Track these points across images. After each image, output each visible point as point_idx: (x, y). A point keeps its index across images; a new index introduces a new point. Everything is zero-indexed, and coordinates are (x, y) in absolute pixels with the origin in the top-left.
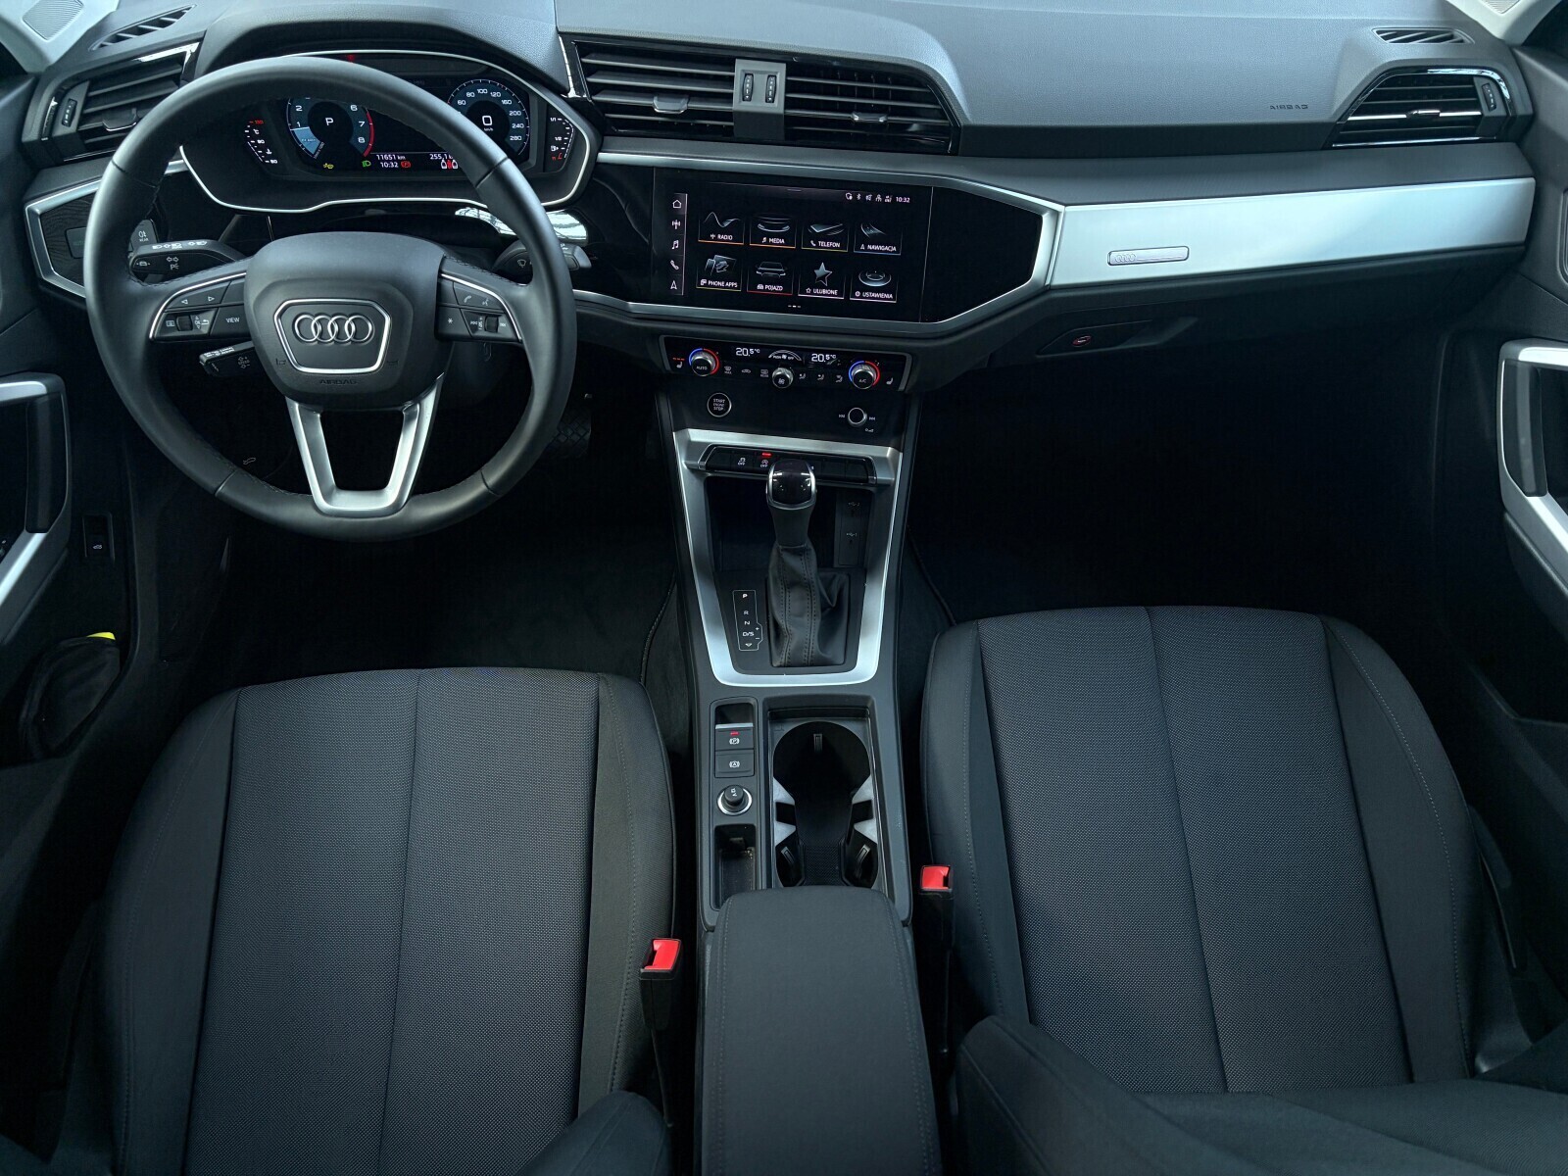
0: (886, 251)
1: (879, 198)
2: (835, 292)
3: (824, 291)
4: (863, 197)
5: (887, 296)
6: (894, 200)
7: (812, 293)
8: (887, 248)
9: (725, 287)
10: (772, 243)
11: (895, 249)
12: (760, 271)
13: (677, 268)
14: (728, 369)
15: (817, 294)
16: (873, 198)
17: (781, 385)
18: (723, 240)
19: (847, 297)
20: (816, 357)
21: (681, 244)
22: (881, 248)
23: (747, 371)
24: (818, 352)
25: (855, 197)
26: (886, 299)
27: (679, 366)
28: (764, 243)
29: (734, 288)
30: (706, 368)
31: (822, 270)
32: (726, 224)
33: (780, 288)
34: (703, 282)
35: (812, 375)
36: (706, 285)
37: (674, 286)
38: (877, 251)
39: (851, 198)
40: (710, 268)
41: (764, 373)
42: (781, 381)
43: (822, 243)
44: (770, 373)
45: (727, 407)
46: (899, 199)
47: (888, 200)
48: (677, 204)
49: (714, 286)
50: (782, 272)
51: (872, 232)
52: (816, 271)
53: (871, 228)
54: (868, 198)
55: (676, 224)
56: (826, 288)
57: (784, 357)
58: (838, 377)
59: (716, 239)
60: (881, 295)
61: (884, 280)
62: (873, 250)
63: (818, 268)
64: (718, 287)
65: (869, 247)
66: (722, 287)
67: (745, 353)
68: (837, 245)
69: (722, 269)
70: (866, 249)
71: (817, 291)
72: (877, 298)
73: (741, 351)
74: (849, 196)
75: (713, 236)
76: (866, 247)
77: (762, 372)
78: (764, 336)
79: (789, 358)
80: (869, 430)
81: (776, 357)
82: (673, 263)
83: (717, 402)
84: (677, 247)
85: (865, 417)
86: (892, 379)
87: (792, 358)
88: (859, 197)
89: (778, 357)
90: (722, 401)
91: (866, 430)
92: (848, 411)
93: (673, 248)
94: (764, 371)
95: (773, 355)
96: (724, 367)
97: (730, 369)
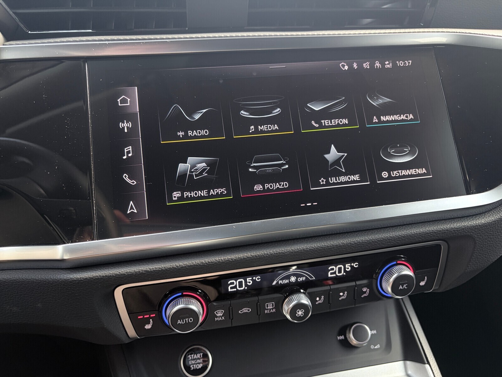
0: (403, 120)
1: (378, 64)
2: (356, 177)
3: (343, 179)
4: (360, 66)
5: (419, 171)
6: (394, 65)
7: (328, 184)
8: (403, 117)
9: (209, 197)
10: (262, 132)
11: (411, 116)
12: (254, 167)
13: (133, 182)
14: (219, 313)
15: (334, 184)
16: (372, 65)
17: (300, 318)
18: (196, 137)
19: (373, 181)
20: (334, 271)
21: (135, 150)
22: (396, 117)
23: (245, 310)
24: (335, 262)
25: (351, 66)
26: (419, 175)
27: (148, 327)
28: (253, 133)
29: (222, 195)
30: (191, 320)
31: (333, 154)
32: (197, 117)
33: (285, 185)
34: (176, 195)
35: (331, 296)
36: (180, 199)
37: (132, 208)
38: (392, 121)
39: (346, 68)
40: (183, 175)
41: (270, 307)
42: (300, 313)
43: (326, 122)
44: (279, 306)
45: (206, 360)
46: (401, 63)
47: (388, 65)
48: (124, 101)
49: (194, 198)
50: (283, 165)
51: (381, 101)
52: (327, 156)
53: (378, 98)
54: (366, 65)
55: (125, 125)
56: (345, 174)
57: (293, 279)
58: (364, 290)
59: (186, 136)
60: (413, 171)
61: (411, 153)
62: (388, 121)
63: (328, 152)
64: (199, 198)
65: (383, 118)
66: (204, 197)
67: (241, 285)
68: (345, 121)
69: (201, 173)
70: (380, 121)
71: (333, 180)
72: (409, 176)
73: (234, 285)
74: (343, 66)
75: (181, 134)
76: (379, 119)
77: (267, 307)
78: (275, 254)
79: (300, 279)
80: (379, 345)
81: (284, 282)
82: (126, 177)
83: (193, 358)
84: (130, 155)
85: (370, 332)
86: (426, 277)
87: (304, 279)
88: (355, 66)
89: (286, 281)
90: (198, 356)
91: (375, 346)
92: (348, 330)
93: (125, 157)
94: (271, 304)
95: (280, 280)
96: (215, 312)
97: (222, 312)
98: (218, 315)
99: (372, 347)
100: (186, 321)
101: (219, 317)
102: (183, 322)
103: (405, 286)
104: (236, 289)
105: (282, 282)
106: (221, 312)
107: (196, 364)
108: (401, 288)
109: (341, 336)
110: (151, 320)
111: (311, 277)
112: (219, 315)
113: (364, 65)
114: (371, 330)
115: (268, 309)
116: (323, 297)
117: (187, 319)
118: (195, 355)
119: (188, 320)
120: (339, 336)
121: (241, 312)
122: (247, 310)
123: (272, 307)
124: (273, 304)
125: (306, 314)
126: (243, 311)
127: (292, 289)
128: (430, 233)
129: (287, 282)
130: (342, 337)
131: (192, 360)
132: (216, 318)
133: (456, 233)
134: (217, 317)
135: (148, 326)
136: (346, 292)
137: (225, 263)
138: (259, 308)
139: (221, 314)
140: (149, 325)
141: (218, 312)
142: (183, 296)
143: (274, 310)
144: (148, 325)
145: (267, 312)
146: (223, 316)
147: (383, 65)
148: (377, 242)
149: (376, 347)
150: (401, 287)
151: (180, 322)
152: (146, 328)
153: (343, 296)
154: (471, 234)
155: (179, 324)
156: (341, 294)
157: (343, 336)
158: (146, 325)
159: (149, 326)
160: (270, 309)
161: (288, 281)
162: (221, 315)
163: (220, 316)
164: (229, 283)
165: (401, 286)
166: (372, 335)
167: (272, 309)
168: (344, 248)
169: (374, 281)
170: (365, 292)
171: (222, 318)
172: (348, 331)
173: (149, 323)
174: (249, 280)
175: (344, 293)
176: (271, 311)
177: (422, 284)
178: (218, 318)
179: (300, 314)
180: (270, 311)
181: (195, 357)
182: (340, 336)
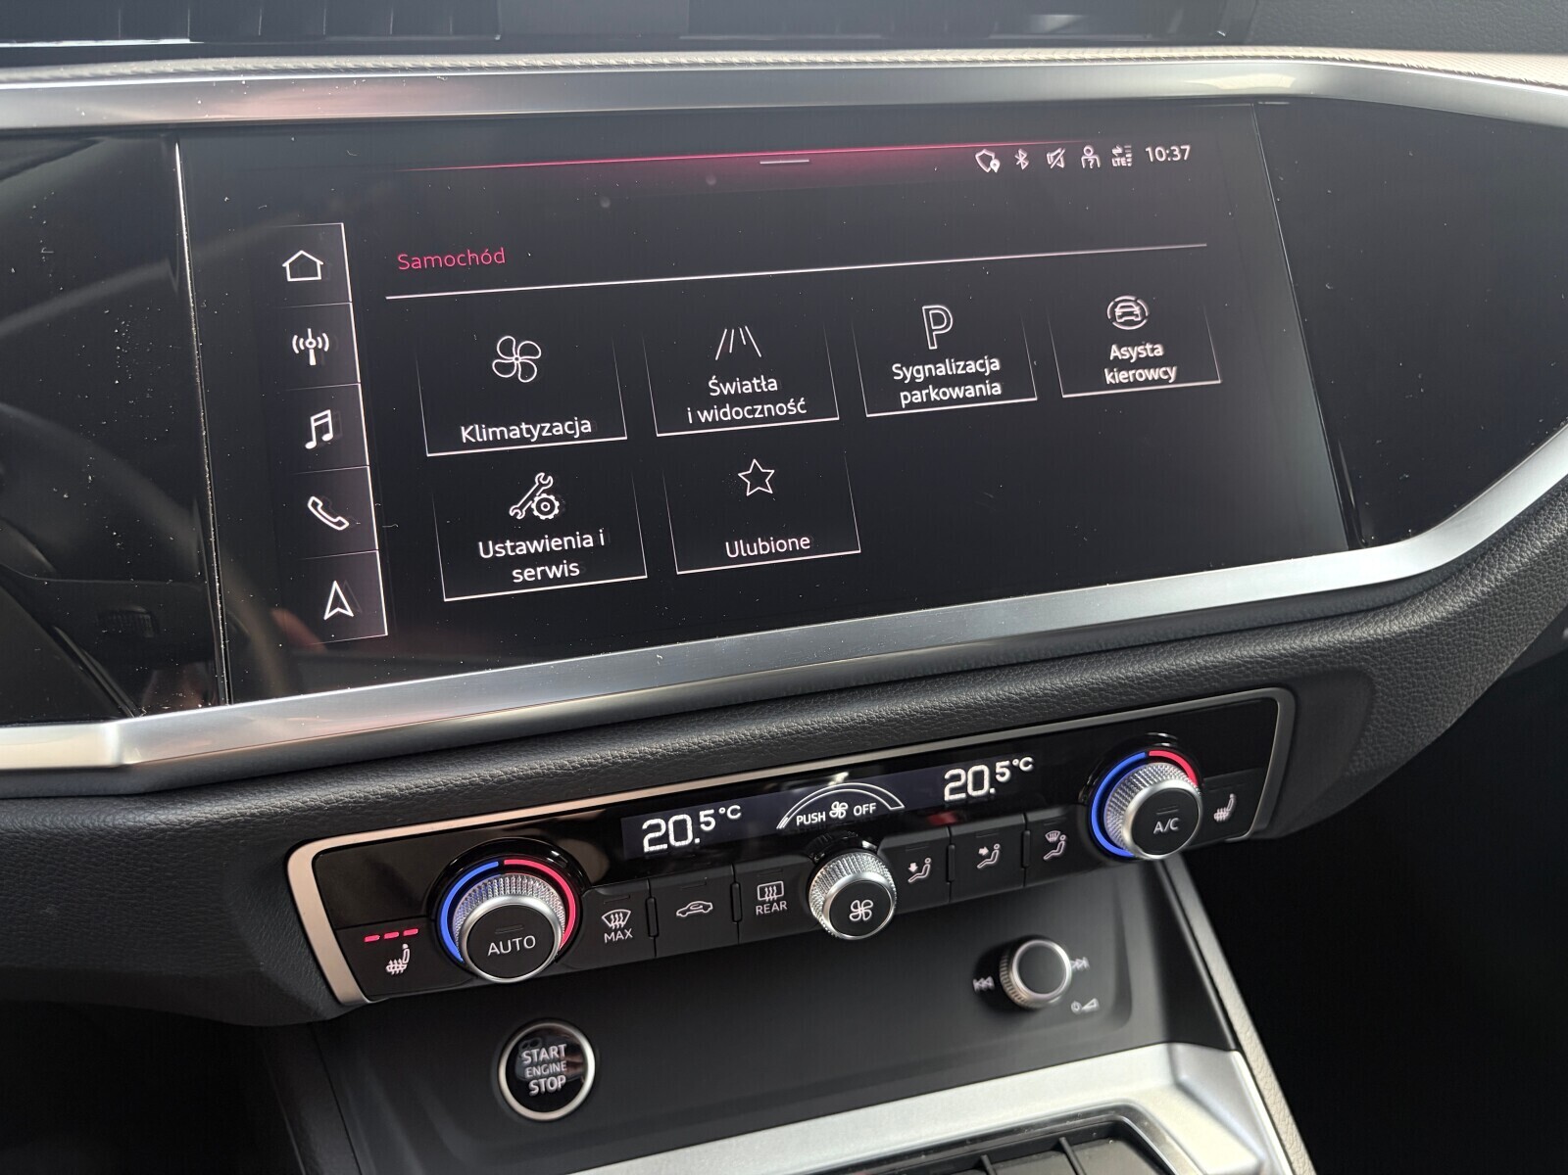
1: (1089, 156)
4: (1036, 160)
6: (1140, 157)
13: (338, 523)
14: (617, 920)
16: (1073, 157)
17: (861, 926)
20: (962, 783)
21: (342, 421)
23: (696, 907)
24: (964, 757)
25: (1008, 160)
27: (396, 967)
30: (529, 942)
35: (952, 859)
37: (337, 604)
39: (995, 165)
41: (771, 895)
42: (861, 911)
44: (798, 892)
46: (1158, 154)
47: (1122, 159)
48: (303, 267)
54: (1055, 158)
55: (310, 345)
57: (839, 810)
58: (1052, 837)
67: (681, 833)
73: (660, 834)
74: (987, 160)
77: (762, 896)
78: (785, 736)
79: (861, 810)
80: (1094, 1001)
81: (812, 820)
82: (316, 506)
83: (536, 1059)
84: (328, 437)
85: (1069, 965)
86: (1232, 796)
87: (871, 808)
88: (1022, 159)
89: (817, 816)
90: (553, 1051)
91: (1083, 1005)
92: (1006, 960)
93: (311, 445)
94: (775, 888)
95: (798, 814)
96: (603, 917)
97: (625, 915)
98: (612, 925)
99: (1076, 1007)
100: (514, 944)
101: (616, 931)
102: (506, 948)
103: (1171, 823)
104: (665, 846)
105: (807, 820)
106: (621, 915)
107: (548, 1077)
108: (1161, 829)
109: (985, 978)
110: (405, 946)
111: (893, 803)
112: (616, 926)
113: (1050, 156)
114: (1072, 958)
115: (764, 903)
116: (928, 861)
117: (517, 940)
118: (544, 1050)
119: (521, 942)
120: (978, 980)
121: (684, 913)
122: (701, 907)
123: (775, 897)
124: (779, 887)
125: (879, 912)
126: (689, 910)
127: (838, 840)
128: (1244, 666)
129: (822, 819)
130: (986, 983)
131: (532, 1064)
132: (606, 935)
133: (1317, 663)
134: (609, 931)
135: (396, 965)
136: (997, 847)
137: (634, 768)
138: (735, 901)
139: (621, 922)
140: (400, 960)
141: (612, 917)
142: (502, 870)
143: (783, 905)
144: (395, 961)
145: (763, 910)
146: (627, 927)
147: (1106, 156)
148: (1089, 695)
149: (1087, 1007)
150: (1159, 828)
151: (496, 950)
152: (389, 971)
153: (988, 856)
154: (1361, 666)
155: (494, 954)
156: (984, 851)
157: (990, 979)
158: (391, 962)
159: (400, 966)
160: (771, 903)
161: (824, 816)
162: (623, 924)
163: (620, 929)
164: (645, 826)
165: (1159, 823)
166: (1076, 973)
167: (778, 901)
168: (990, 714)
169: (1081, 810)
170: (1054, 845)
171: (624, 935)
172: (1003, 964)
173: (399, 955)
174: (706, 816)
175: (991, 850)
176: (773, 909)
177: (1221, 815)
178: (613, 934)
179: (860, 913)
180: (771, 907)
181: (544, 1055)
182: (982, 980)
